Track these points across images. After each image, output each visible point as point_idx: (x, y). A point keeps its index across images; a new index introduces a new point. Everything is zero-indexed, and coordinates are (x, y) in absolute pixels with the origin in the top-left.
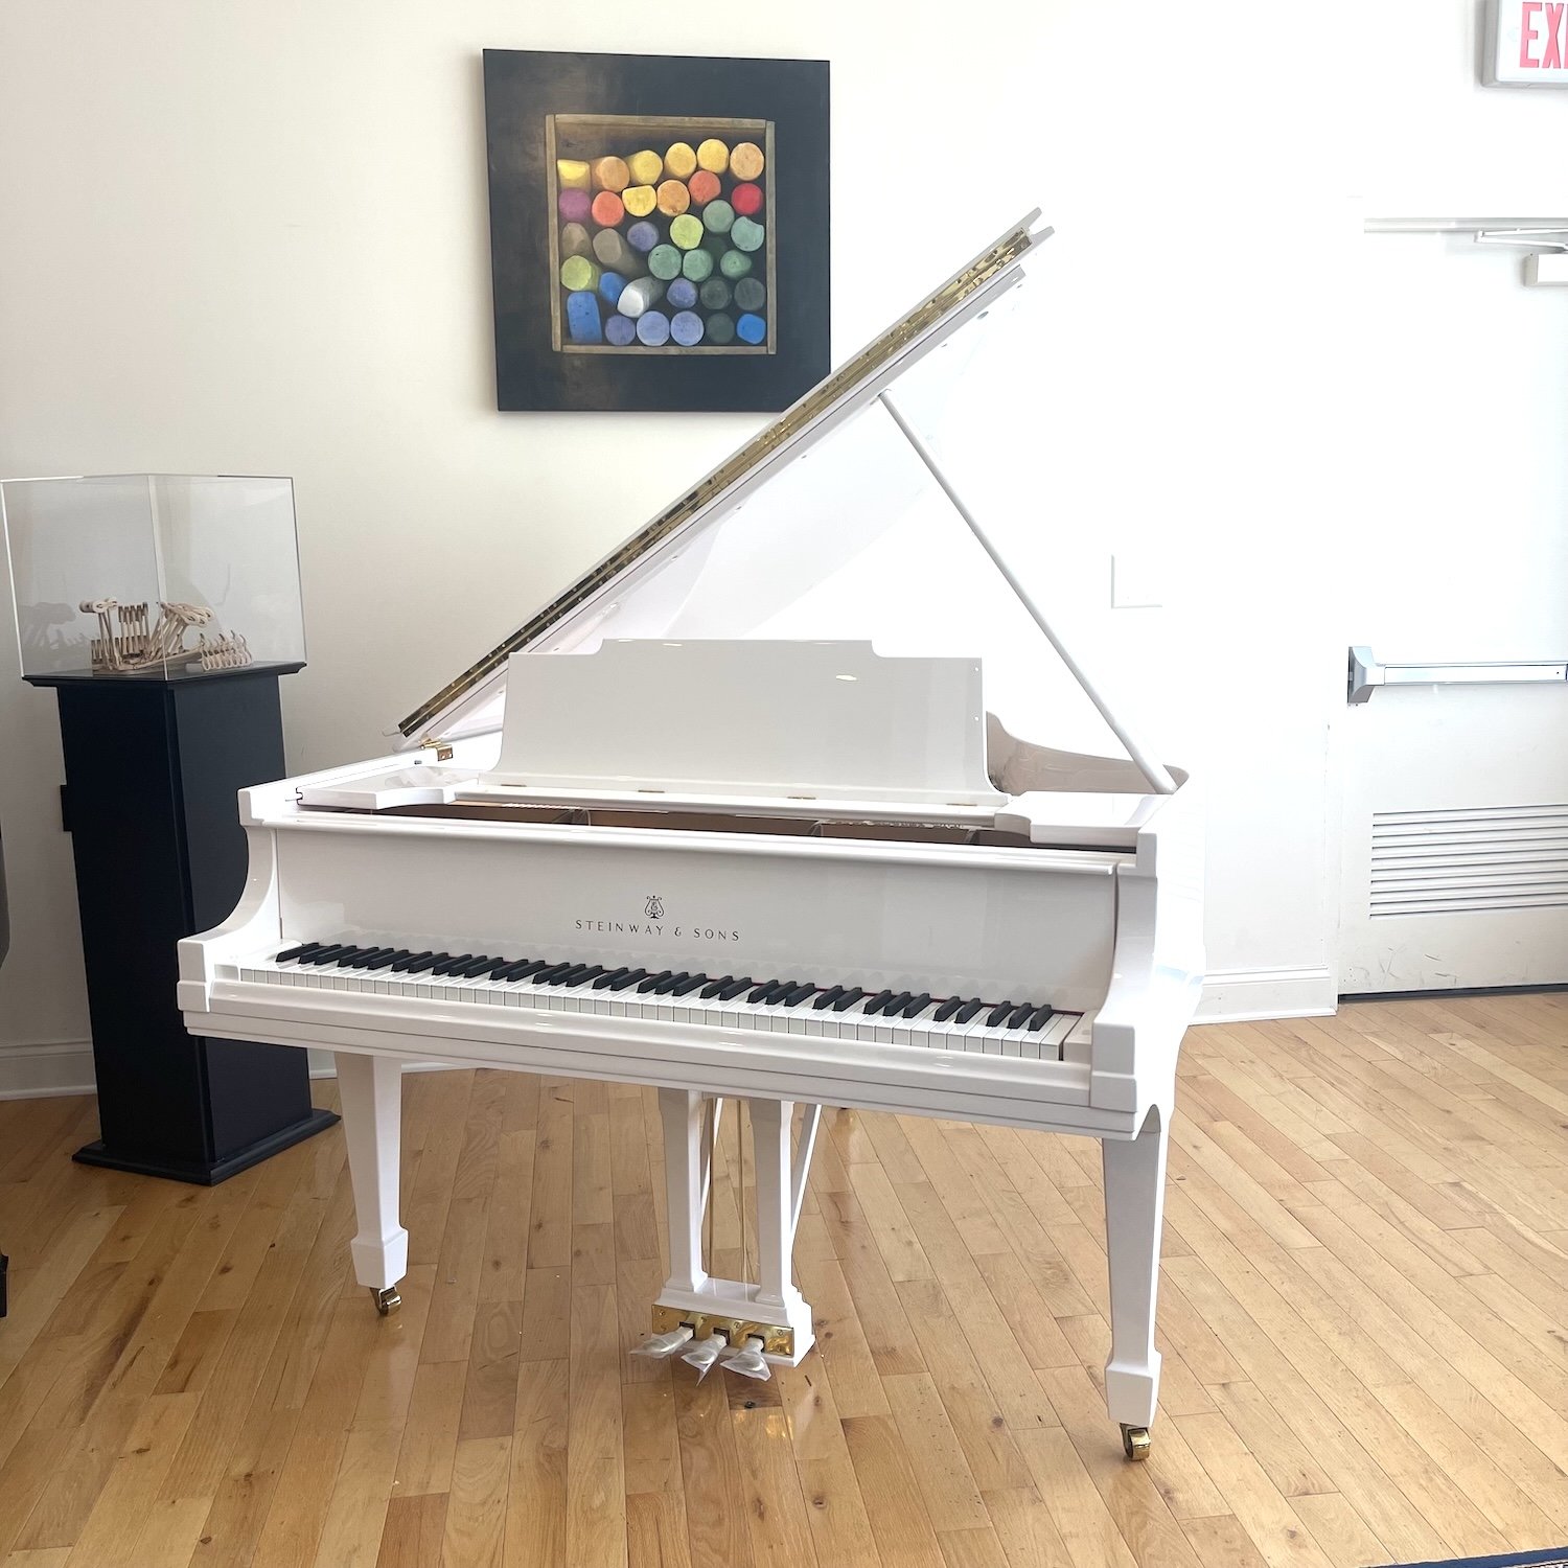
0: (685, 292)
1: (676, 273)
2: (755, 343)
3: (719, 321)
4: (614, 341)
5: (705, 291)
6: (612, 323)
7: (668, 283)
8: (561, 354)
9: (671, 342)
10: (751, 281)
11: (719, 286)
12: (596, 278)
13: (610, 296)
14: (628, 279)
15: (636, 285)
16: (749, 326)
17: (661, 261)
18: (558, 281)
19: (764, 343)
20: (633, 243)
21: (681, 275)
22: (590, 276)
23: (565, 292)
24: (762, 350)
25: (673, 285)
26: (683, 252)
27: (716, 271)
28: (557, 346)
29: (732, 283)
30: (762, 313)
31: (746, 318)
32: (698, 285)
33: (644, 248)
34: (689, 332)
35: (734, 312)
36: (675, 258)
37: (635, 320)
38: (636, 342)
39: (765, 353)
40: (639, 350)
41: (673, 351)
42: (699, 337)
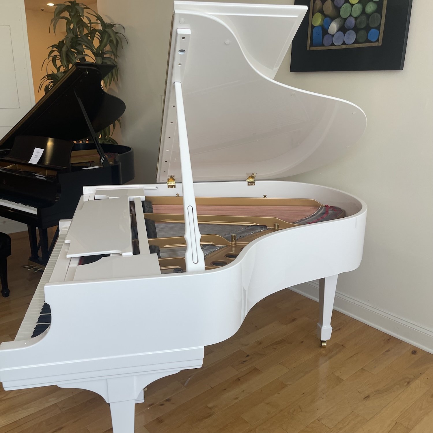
0: (351, 22)
1: (349, 15)
2: (374, 41)
3: (362, 33)
4: (326, 45)
5: (358, 21)
6: (326, 37)
7: (345, 19)
8: (309, 51)
9: (344, 43)
10: (376, 14)
11: (364, 18)
12: (323, 20)
13: (326, 27)
14: (332, 19)
15: (335, 22)
16: (373, 34)
17: (345, 11)
18: (311, 24)
19: (377, 41)
20: (336, 4)
21: (351, 15)
22: (321, 20)
23: (313, 27)
24: (376, 44)
25: (348, 19)
26: (352, 5)
27: (363, 12)
28: (308, 48)
29: (368, 16)
30: (378, 28)
31: (373, 30)
32: (356, 18)
33: (339, 6)
34: (351, 38)
35: (368, 29)
36: (349, 9)
37: (333, 36)
38: (333, 44)
39: (377, 45)
40: (333, 47)
41: (344, 47)
42: (353, 41)
